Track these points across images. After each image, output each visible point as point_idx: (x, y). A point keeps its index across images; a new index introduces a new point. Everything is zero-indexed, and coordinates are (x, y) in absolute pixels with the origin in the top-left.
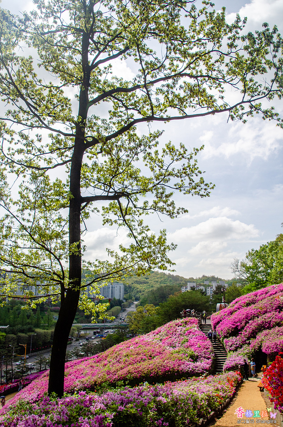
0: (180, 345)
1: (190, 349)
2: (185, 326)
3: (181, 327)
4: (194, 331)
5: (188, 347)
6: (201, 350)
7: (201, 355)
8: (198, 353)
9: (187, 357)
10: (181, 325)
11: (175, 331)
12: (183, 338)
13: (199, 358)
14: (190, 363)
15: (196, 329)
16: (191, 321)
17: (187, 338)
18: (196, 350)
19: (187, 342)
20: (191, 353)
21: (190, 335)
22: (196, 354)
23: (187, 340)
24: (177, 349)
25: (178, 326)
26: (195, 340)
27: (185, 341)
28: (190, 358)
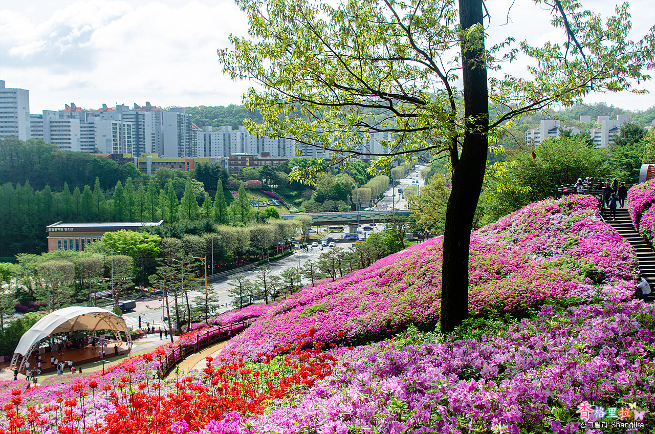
0: (560, 251)
1: (584, 259)
2: (567, 212)
3: (560, 214)
4: (591, 223)
5: (579, 255)
6: (611, 260)
7: (611, 272)
8: (605, 268)
9: (580, 274)
10: (558, 211)
11: (547, 223)
12: (565, 236)
13: (607, 277)
14: (589, 286)
15: (594, 218)
16: (583, 202)
17: (575, 238)
18: (599, 261)
19: (577, 244)
20: (588, 266)
21: (581, 232)
22: (600, 269)
23: (576, 241)
24: (555, 260)
25: (553, 213)
26: (595, 241)
27: (571, 243)
28: (586, 276)
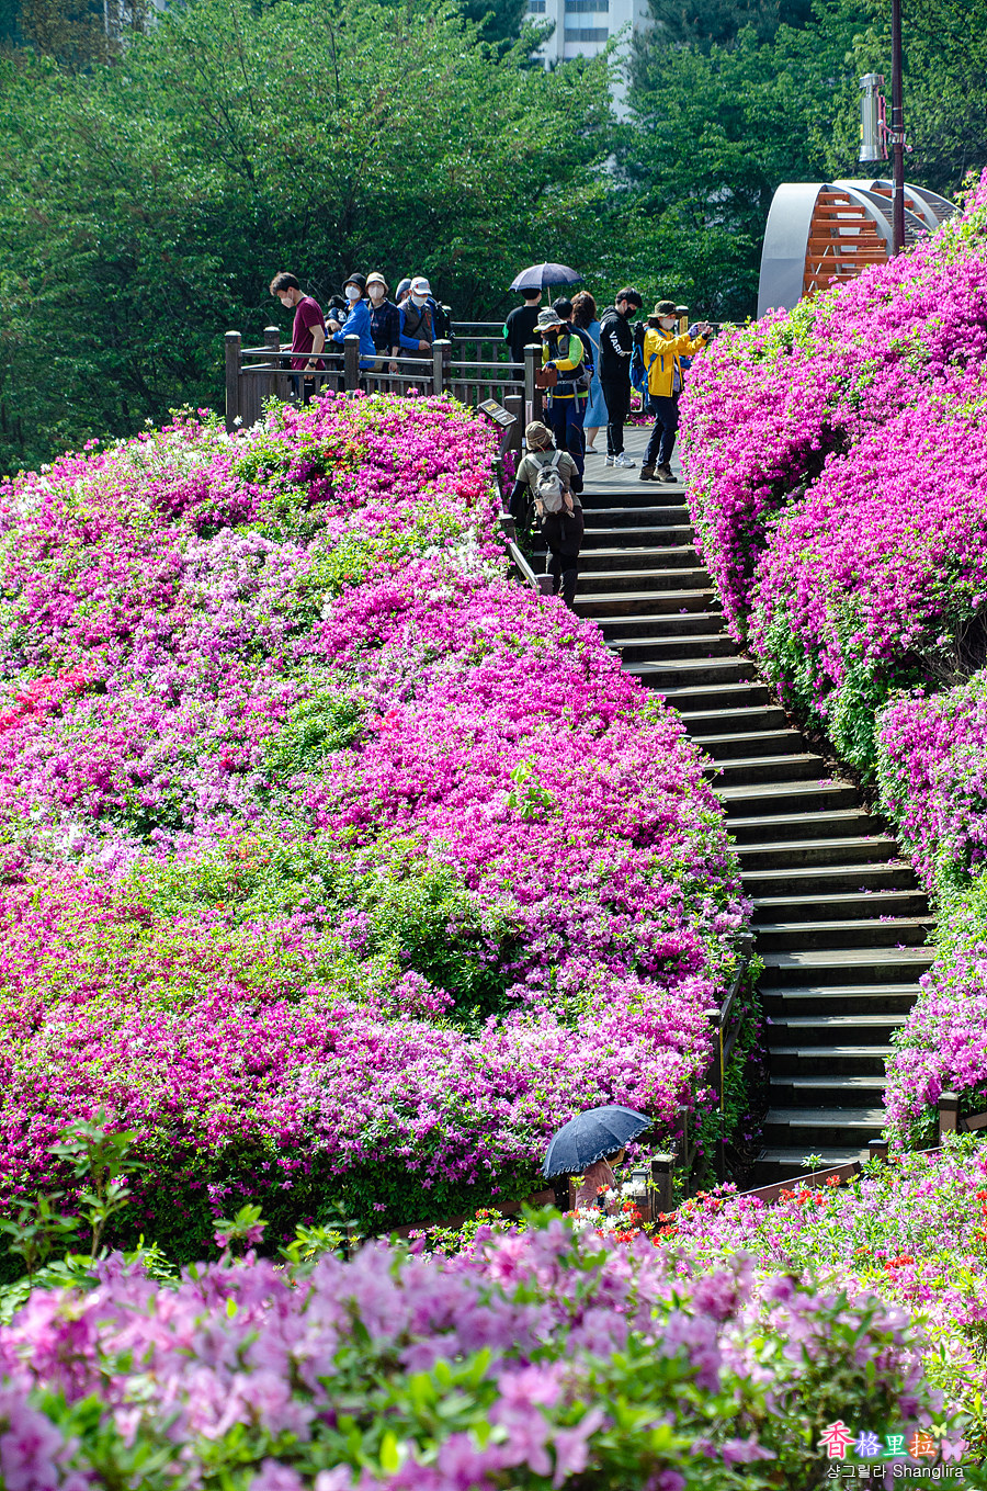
0: (240, 791)
1: (395, 842)
2: (297, 516)
3: (249, 536)
4: (445, 592)
5: (361, 819)
6: (564, 847)
7: (559, 925)
8: (525, 898)
9: (366, 949)
10: (238, 516)
11: (164, 597)
12: (280, 686)
13: (536, 961)
14: (416, 1032)
15: (466, 557)
16: (398, 449)
17: (341, 699)
18: (490, 852)
19: (352, 743)
20: (413, 893)
21: (384, 656)
22: (495, 910)
23: (346, 718)
24: (204, 854)
25: (205, 529)
26: (465, 717)
27: (315, 738)
28: (406, 963)
